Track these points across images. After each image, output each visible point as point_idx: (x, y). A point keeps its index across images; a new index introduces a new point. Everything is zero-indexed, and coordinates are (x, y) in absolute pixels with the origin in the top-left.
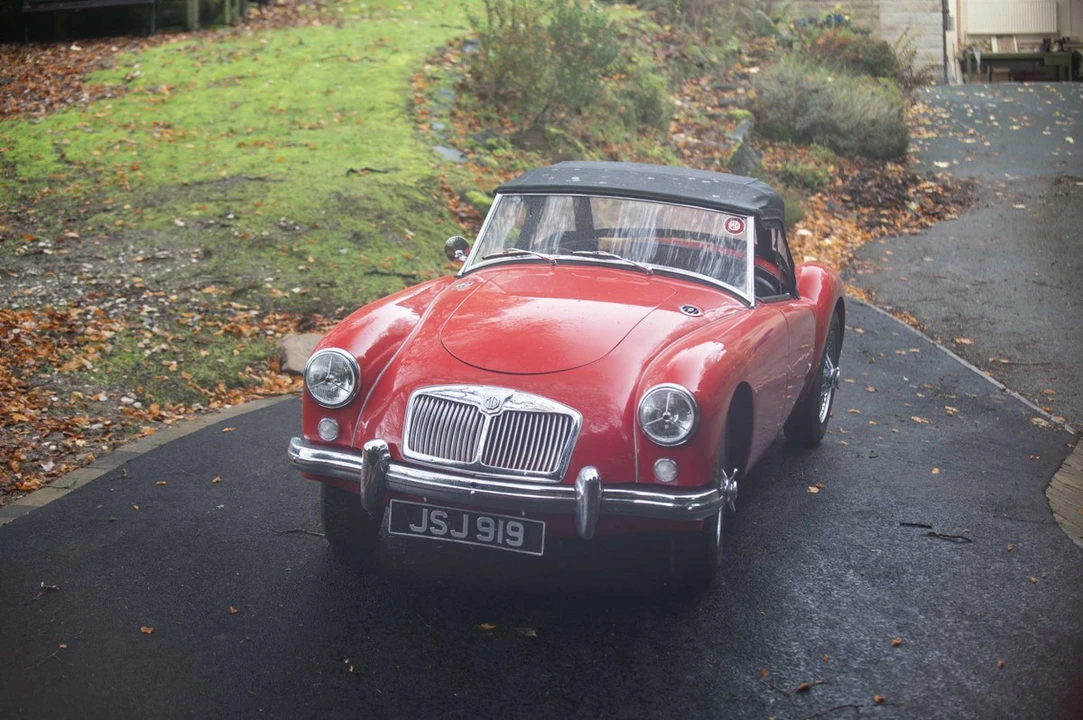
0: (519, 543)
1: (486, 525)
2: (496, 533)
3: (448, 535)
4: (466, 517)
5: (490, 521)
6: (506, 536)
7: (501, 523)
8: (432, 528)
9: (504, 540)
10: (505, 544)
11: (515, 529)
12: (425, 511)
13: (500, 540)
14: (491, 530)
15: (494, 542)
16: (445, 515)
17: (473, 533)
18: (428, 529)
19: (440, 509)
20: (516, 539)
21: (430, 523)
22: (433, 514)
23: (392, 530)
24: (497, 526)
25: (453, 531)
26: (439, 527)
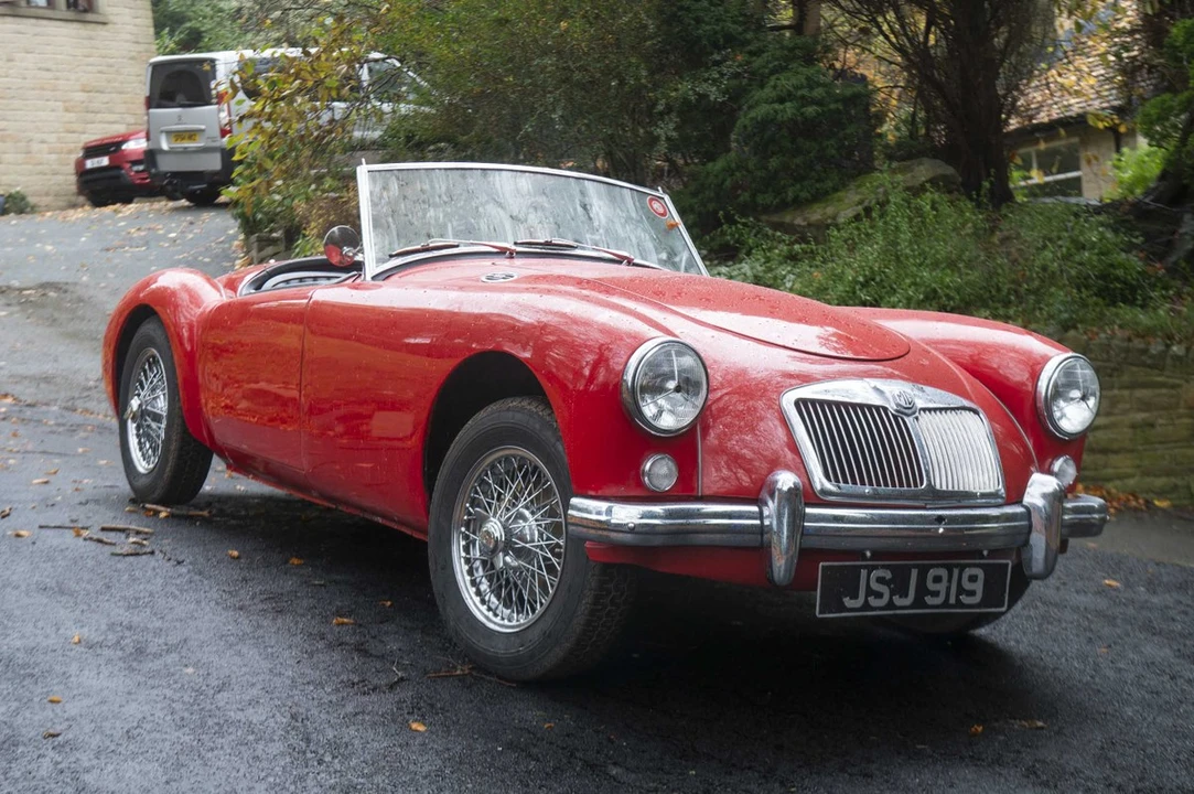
0: (977, 599)
1: (937, 579)
2: (948, 589)
3: (891, 605)
4: (914, 573)
5: (943, 572)
6: (961, 590)
7: (956, 572)
8: (871, 599)
9: (958, 599)
10: (959, 604)
11: (973, 579)
12: (864, 573)
13: (952, 600)
14: (941, 587)
15: (946, 604)
16: (888, 575)
17: (922, 590)
18: (866, 601)
19: (883, 567)
20: (972, 593)
21: (870, 592)
22: (874, 574)
23: (820, 613)
24: (950, 581)
25: (897, 601)
26: (879, 595)
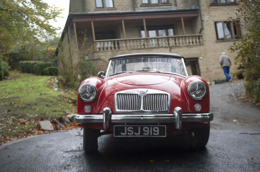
0: (158, 134)
2: (150, 132)
3: (134, 135)
4: (139, 128)
5: (148, 129)
7: (151, 128)
8: (128, 133)
10: (153, 135)
11: (156, 129)
12: (126, 128)
13: (151, 134)
14: (148, 131)
15: (149, 135)
16: (132, 128)
17: (142, 132)
19: (131, 126)
20: (156, 133)
21: (128, 132)
22: (128, 128)
23: (115, 135)
24: (150, 129)
25: (135, 133)
26: (131, 132)
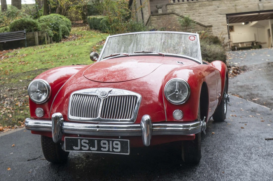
0: (119, 150)
1: (104, 144)
2: (109, 147)
3: (89, 150)
4: (96, 141)
5: (106, 142)
6: (113, 148)
7: (111, 142)
8: (82, 148)
10: (113, 151)
11: (117, 144)
12: (79, 140)
13: (111, 150)
15: (109, 151)
16: (87, 141)
17: (99, 147)
18: (81, 148)
19: (85, 139)
20: (117, 149)
21: (81, 146)
22: (83, 141)
23: (66, 149)
24: (109, 144)
25: (91, 148)
26: (85, 147)
